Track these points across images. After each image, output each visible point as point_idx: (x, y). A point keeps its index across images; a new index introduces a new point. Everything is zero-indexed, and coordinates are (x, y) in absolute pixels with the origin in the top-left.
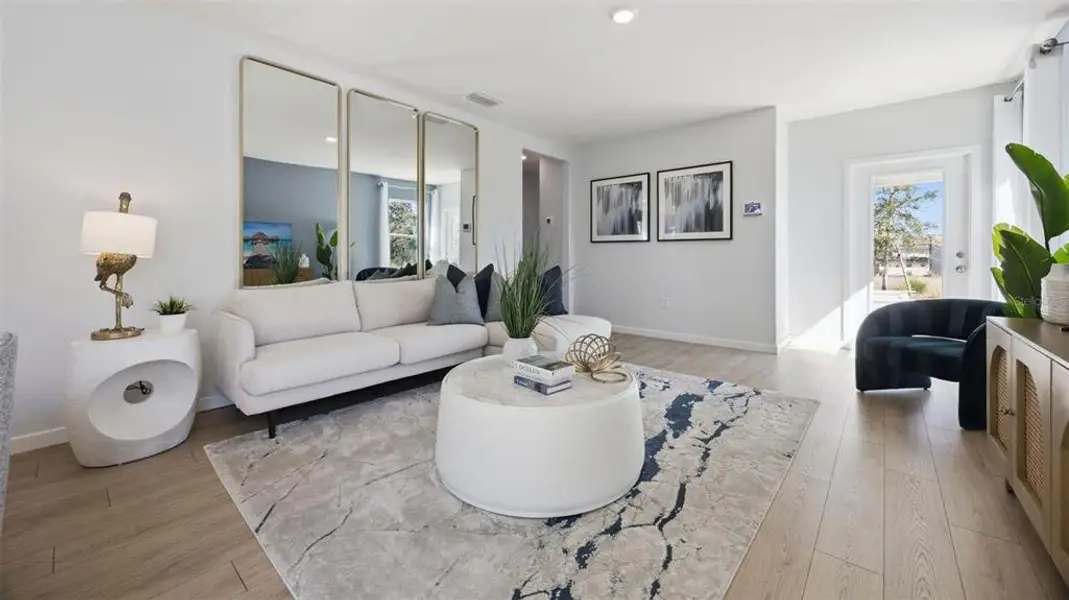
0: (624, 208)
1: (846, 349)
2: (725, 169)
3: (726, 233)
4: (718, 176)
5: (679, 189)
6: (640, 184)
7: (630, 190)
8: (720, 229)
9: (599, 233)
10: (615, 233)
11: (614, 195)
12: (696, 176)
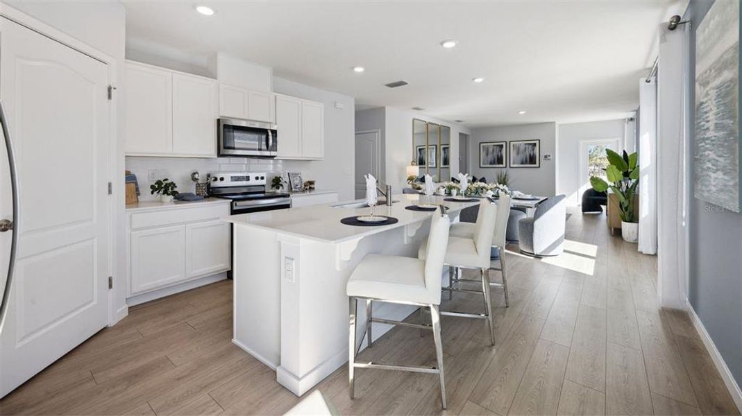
0: (495, 154)
1: (579, 205)
2: (537, 142)
3: (537, 165)
4: (535, 144)
5: (519, 149)
6: (502, 146)
7: (498, 147)
8: (535, 163)
9: (484, 164)
10: (491, 164)
11: (491, 150)
12: (526, 144)
